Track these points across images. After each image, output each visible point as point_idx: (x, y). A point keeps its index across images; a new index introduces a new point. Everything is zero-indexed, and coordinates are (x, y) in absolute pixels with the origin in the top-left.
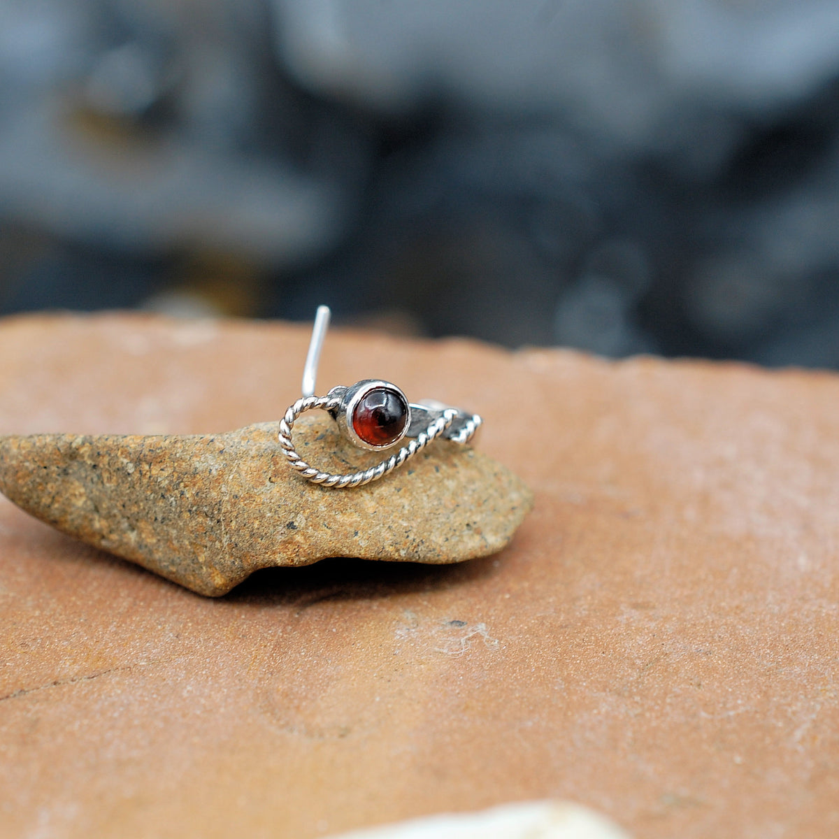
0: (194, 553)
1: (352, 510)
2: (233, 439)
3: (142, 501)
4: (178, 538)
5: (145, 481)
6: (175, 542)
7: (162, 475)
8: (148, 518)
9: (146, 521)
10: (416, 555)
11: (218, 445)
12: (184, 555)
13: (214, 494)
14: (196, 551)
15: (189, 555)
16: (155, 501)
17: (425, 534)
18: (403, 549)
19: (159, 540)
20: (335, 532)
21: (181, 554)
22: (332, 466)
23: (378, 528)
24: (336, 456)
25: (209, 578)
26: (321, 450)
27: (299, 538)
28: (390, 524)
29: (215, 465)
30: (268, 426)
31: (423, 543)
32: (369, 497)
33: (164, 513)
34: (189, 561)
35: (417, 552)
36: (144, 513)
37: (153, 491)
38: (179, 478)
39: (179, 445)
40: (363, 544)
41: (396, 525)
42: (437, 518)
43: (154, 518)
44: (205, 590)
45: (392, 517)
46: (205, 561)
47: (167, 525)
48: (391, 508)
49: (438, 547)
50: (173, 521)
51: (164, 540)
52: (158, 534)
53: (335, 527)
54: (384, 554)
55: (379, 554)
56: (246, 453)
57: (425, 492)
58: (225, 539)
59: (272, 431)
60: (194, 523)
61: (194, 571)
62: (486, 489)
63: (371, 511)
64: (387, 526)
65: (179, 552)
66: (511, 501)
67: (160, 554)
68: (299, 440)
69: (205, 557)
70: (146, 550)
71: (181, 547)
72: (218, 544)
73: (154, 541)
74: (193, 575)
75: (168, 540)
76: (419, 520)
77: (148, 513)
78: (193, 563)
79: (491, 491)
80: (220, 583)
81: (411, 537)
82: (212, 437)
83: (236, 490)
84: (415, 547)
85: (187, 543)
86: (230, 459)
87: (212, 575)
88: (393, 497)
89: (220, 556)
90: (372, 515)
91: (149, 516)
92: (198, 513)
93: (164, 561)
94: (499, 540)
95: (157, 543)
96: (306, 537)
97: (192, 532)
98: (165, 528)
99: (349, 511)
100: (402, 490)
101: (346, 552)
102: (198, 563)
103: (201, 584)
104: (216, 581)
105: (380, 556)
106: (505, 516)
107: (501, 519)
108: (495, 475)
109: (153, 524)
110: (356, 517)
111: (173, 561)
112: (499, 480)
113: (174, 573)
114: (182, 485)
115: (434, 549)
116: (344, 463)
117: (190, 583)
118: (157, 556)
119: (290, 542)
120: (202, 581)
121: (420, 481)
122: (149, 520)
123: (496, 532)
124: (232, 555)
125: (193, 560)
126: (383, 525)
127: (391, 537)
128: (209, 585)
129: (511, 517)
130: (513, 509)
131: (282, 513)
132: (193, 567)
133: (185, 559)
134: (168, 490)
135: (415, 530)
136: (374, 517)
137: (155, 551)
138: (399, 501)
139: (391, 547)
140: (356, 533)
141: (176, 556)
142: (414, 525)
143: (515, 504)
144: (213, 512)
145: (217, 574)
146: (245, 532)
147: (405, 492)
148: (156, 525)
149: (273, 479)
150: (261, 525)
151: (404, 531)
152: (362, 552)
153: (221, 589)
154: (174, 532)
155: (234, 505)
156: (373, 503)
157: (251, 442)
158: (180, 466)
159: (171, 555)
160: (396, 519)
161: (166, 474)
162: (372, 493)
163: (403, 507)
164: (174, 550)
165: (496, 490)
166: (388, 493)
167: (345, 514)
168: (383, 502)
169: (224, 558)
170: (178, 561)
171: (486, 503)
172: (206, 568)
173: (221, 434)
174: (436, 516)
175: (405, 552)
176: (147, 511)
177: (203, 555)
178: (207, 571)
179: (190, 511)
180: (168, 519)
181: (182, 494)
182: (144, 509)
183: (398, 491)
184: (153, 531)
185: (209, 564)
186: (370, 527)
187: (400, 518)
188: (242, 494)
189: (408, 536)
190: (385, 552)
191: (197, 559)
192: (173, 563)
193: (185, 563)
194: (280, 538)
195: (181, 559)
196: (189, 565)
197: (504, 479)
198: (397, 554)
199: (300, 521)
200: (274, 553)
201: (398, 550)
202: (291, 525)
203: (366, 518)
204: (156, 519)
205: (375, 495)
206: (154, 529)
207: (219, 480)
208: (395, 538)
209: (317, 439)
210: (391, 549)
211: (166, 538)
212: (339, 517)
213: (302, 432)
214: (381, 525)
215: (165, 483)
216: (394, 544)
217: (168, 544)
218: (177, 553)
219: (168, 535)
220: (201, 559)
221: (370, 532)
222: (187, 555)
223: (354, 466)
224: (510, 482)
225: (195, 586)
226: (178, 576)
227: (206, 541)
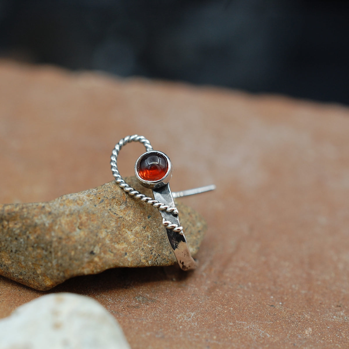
0: (34, 269)
1: (123, 241)
2: (56, 205)
3: (3, 241)
4: (25, 261)
5: (5, 230)
6: (23, 263)
7: (16, 227)
8: (7, 250)
9: (5, 252)
10: (156, 262)
11: (48, 209)
12: (28, 270)
13: (47, 237)
14: (36, 268)
15: (31, 270)
16: (11, 241)
17: (160, 251)
18: (150, 261)
19: (13, 262)
20: (115, 255)
21: (27, 269)
22: (110, 217)
23: (137, 250)
24: (111, 211)
25: (43, 282)
26: (103, 209)
27: (96, 259)
28: (143, 247)
29: (47, 221)
30: (73, 196)
31: (159, 256)
32: (130, 233)
33: (17, 248)
34: (31, 273)
35: (156, 261)
36: (4, 248)
37: (10, 236)
38: (26, 229)
39: (25, 210)
40: (130, 259)
41: (146, 247)
42: (165, 241)
43: (10, 251)
44: (40, 288)
45: (143, 243)
46: (41, 273)
47: (18, 254)
48: (142, 238)
49: (167, 257)
50: (22, 252)
51: (16, 262)
52: (13, 259)
53: (115, 251)
54: (140, 264)
55: (138, 264)
56: (63, 213)
57: (157, 227)
58: (54, 262)
59: (76, 199)
60: (35, 253)
61: (34, 278)
62: (186, 222)
63: (132, 241)
64: (141, 248)
65: (25, 268)
66: (198, 227)
67: (13, 269)
68: (91, 204)
69: (41, 271)
70: (5, 267)
71: (27, 265)
72: (49, 264)
73: (10, 262)
74: (33, 280)
75: (18, 262)
76: (156, 243)
77: (7, 248)
78: (34, 274)
79: (188, 223)
80: (49, 284)
81: (154, 253)
82: (43, 205)
83: (60, 234)
84: (155, 259)
85: (30, 263)
86: (55, 217)
87: (45, 280)
88: (143, 232)
89: (51, 270)
90: (133, 243)
91: (7, 249)
92: (38, 247)
93: (16, 273)
94: (195, 249)
95: (11, 264)
96: (100, 259)
97: (34, 258)
98: (17, 256)
99: (121, 242)
100: (146, 228)
101: (121, 265)
102: (37, 274)
103: (38, 285)
104: (47, 283)
105: (138, 265)
106: (196, 236)
107: (194, 238)
108: (189, 214)
109: (9, 253)
110: (125, 245)
111: (21, 273)
112: (191, 216)
113: (21, 279)
114: (28, 232)
115: (165, 259)
116: (116, 215)
117: (31, 284)
118: (11, 271)
119: (92, 261)
120: (39, 284)
121: (154, 221)
122: (8, 252)
123: (192, 246)
124: (58, 270)
125: (34, 272)
126: (139, 248)
127: (143, 255)
128: (43, 285)
129: (199, 237)
130: (199, 232)
131: (87, 246)
132: (33, 276)
133: (29, 272)
134: (19, 235)
135: (155, 249)
136: (134, 244)
137: (10, 268)
138: (145, 234)
139: (144, 260)
140: (126, 254)
141: (23, 271)
142: (154, 246)
143: (200, 229)
144: (47, 247)
145: (48, 280)
146: (67, 258)
147: (148, 228)
148: (11, 254)
149: (80, 227)
150: (75, 253)
151: (150, 250)
152: (130, 264)
153: (50, 288)
154: (22, 258)
155: (59, 243)
156: (133, 236)
157: (66, 207)
158: (26, 222)
159: (20, 270)
160: (145, 244)
161: (18, 226)
162: (131, 231)
163: (148, 237)
164: (22, 267)
165: (191, 223)
166: (140, 230)
167: (119, 243)
168: (138, 235)
169: (53, 272)
170: (24, 273)
171: (187, 230)
172: (42, 276)
173: (47, 202)
174: (164, 240)
175: (151, 262)
176: (6, 246)
177: (40, 270)
178: (42, 278)
179: (33, 247)
180: (19, 251)
181: (28, 237)
182: (4, 246)
183: (144, 228)
184: (10, 257)
185: (44, 275)
186: (133, 250)
187: (147, 243)
188: (64, 237)
189: (152, 253)
190: (141, 263)
191: (36, 272)
192: (21, 274)
193: (29, 274)
194: (86, 260)
195: (26, 272)
196: (31, 275)
197: (193, 216)
198: (147, 264)
199: (97, 250)
200: (83, 268)
201: (147, 261)
202: (92, 253)
203: (130, 245)
204: (12, 251)
205: (133, 232)
206: (10, 256)
207: (50, 229)
208: (146, 255)
209: (100, 202)
210: (144, 261)
211: (17, 261)
212: (117, 246)
213: (91, 198)
214: (138, 248)
215: (18, 232)
216: (146, 258)
217: (19, 264)
218: (24, 269)
219: (18, 259)
220: (39, 272)
221: (133, 253)
222: (30, 270)
223: (121, 216)
224: (196, 217)
225: (34, 286)
226: (24, 281)
227: (42, 262)
